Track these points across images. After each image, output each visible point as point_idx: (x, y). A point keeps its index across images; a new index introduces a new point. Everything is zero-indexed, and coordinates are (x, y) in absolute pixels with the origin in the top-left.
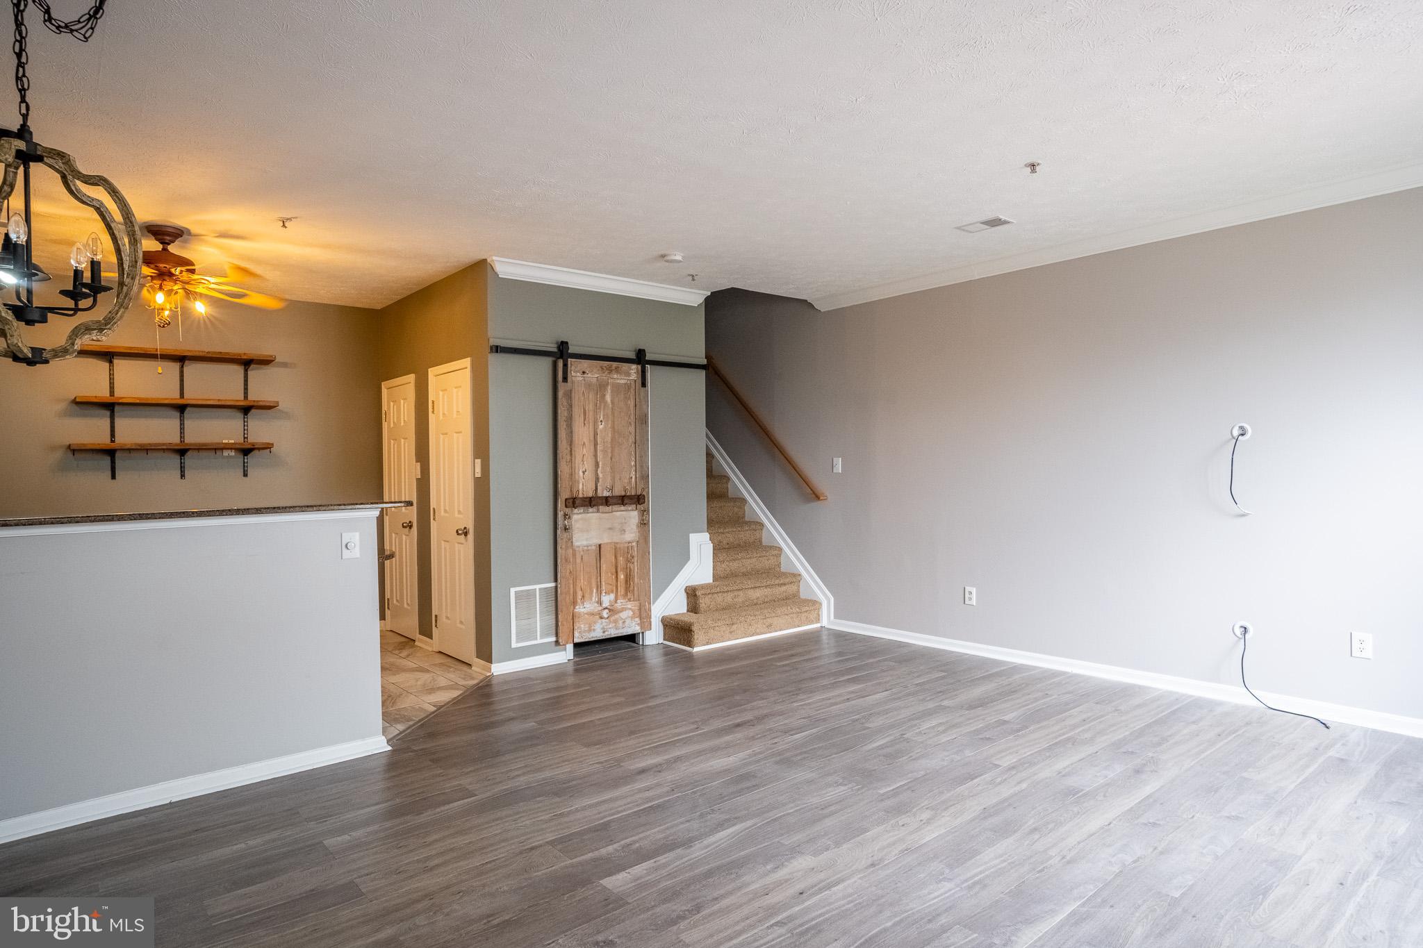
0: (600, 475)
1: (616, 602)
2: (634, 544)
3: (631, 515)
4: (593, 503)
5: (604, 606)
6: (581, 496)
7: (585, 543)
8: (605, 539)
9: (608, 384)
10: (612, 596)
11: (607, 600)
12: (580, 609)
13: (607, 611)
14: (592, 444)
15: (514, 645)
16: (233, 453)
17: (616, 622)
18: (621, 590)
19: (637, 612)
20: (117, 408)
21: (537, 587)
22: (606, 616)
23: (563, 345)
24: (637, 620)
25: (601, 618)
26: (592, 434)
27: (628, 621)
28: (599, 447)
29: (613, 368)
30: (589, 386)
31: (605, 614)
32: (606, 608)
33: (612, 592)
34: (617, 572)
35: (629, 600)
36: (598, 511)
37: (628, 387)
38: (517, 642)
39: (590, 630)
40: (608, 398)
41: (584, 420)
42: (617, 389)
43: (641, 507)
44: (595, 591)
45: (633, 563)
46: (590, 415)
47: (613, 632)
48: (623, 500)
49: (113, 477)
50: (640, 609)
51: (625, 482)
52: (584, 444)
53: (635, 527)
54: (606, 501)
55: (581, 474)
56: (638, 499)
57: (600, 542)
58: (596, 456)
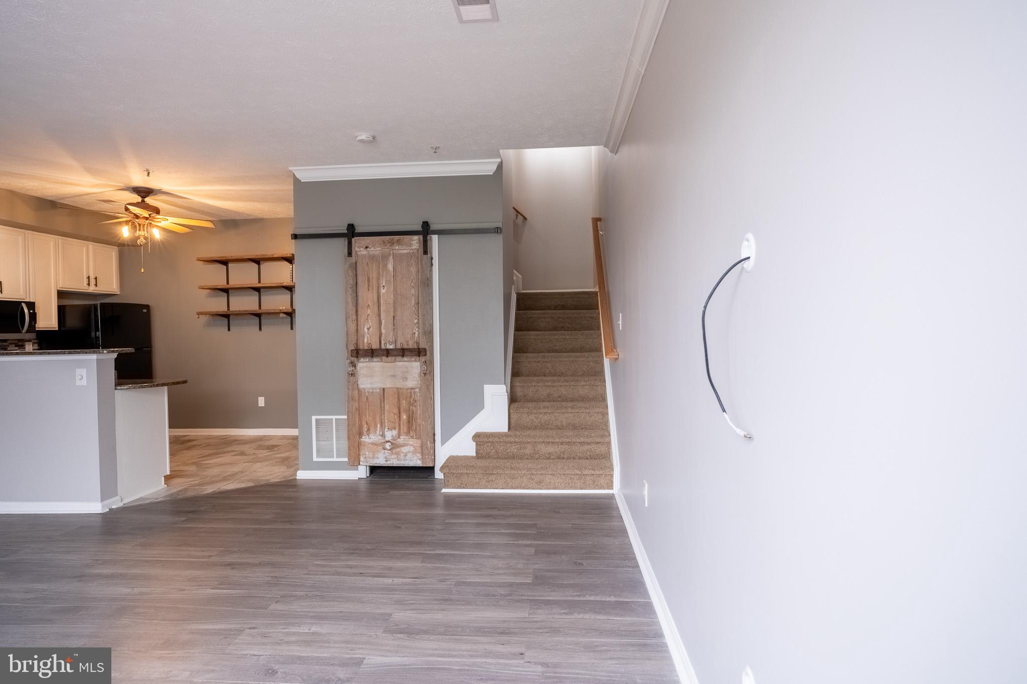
0: (383, 331)
1: (399, 438)
2: (417, 390)
3: (414, 366)
4: (375, 354)
5: (387, 439)
6: (366, 348)
7: (369, 386)
8: (388, 385)
9: (390, 254)
10: (395, 432)
11: (389, 435)
12: (365, 439)
13: (389, 444)
14: (376, 306)
15: (315, 459)
16: (285, 315)
17: (398, 454)
18: (404, 428)
19: (419, 450)
20: (230, 291)
21: (334, 417)
22: (389, 448)
23: (351, 227)
24: (419, 455)
25: (384, 449)
26: (376, 298)
27: (409, 455)
28: (382, 308)
29: (395, 241)
30: (373, 258)
31: (388, 446)
32: (389, 442)
33: (395, 429)
34: (400, 413)
35: (412, 437)
36: (381, 361)
37: (410, 256)
38: (317, 457)
39: (373, 458)
40: (390, 267)
41: (369, 286)
42: (398, 258)
43: (423, 359)
44: (379, 426)
45: (416, 407)
46: (374, 283)
47: (394, 462)
48: (403, 352)
49: (229, 330)
50: (422, 447)
51: (409, 337)
52: (369, 305)
53: (417, 376)
54: (388, 353)
55: (366, 330)
56: (419, 352)
57: (384, 387)
58: (379, 315)
